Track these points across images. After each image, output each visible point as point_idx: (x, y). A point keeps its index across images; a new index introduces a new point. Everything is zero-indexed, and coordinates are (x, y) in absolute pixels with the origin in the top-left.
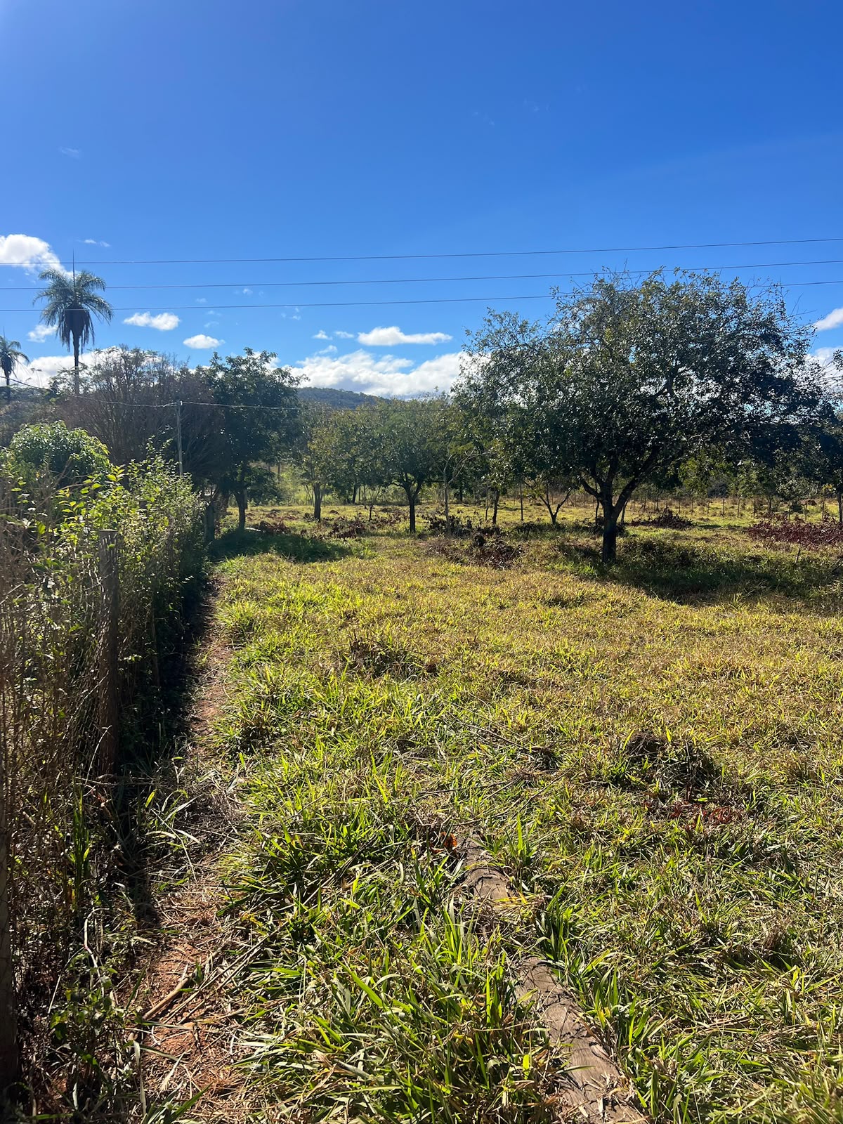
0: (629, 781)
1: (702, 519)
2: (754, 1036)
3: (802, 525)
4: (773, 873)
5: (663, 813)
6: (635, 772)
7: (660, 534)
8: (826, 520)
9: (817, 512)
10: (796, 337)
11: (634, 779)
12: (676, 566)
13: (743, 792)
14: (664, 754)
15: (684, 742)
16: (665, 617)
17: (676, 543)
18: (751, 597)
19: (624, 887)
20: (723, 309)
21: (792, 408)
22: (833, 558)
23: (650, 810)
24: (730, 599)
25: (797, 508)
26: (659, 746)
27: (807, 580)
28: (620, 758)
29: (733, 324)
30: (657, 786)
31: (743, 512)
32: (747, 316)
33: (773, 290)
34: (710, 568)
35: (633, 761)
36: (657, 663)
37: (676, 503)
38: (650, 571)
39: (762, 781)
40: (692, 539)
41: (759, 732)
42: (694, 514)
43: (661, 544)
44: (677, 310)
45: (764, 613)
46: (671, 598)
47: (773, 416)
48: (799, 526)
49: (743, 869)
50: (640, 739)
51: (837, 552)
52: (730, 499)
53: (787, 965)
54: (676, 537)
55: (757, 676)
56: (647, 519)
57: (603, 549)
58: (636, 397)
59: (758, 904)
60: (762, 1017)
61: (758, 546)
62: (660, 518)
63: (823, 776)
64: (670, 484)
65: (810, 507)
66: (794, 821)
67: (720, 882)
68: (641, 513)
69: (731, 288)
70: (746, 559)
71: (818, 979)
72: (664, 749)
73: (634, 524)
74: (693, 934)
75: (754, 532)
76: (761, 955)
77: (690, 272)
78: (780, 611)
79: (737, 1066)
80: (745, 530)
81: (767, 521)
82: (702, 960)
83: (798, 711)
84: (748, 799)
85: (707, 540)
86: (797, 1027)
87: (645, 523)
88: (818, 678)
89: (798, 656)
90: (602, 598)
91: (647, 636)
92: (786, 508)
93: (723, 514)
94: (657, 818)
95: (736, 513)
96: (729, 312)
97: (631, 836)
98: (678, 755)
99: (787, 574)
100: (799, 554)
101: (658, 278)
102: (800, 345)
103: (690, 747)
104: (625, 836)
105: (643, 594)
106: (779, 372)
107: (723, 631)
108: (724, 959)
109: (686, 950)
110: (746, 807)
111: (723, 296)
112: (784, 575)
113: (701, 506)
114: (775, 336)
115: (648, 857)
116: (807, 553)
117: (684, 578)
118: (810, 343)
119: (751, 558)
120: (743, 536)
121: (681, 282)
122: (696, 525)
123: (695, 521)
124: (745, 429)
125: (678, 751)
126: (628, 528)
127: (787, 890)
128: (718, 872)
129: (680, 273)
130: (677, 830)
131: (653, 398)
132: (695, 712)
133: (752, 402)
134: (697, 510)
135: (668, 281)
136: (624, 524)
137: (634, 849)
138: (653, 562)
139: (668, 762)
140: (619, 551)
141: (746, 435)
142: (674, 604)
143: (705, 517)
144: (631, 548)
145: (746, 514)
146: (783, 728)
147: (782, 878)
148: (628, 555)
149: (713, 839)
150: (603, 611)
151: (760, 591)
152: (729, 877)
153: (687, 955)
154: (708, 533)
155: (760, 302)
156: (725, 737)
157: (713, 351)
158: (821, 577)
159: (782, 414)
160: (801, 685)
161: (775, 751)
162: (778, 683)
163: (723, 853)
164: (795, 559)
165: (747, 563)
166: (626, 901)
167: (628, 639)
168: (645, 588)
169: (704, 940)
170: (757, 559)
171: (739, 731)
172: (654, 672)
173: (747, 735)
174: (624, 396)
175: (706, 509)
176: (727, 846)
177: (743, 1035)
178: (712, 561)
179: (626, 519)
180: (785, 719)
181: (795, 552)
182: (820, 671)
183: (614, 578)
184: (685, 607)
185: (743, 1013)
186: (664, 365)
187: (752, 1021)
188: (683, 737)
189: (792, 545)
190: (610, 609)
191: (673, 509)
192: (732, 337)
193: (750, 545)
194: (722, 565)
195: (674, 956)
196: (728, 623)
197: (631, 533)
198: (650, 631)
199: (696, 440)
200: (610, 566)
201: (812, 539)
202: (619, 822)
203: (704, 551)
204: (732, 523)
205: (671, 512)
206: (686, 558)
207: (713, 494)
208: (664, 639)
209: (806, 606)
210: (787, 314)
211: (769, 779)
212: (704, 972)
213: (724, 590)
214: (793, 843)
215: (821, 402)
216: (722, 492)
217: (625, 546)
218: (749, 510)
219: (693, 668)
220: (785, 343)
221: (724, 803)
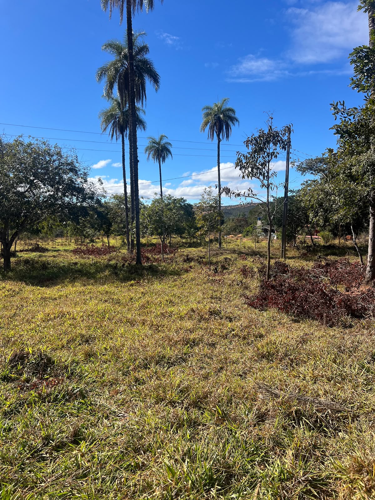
0: (11, 377)
1: (53, 247)
2: (64, 480)
3: (94, 248)
4: (77, 402)
5: (27, 389)
6: (13, 372)
7: (33, 255)
8: (103, 245)
9: (100, 242)
10: (83, 171)
11: (13, 376)
12: (40, 270)
13: (65, 368)
14: (29, 360)
15: (38, 352)
16: (34, 294)
17: (40, 259)
18: (73, 281)
19: (6, 431)
20: (52, 156)
21: (84, 200)
22: (106, 261)
23: (21, 389)
24: (64, 283)
25: (92, 241)
26: (26, 356)
27: (96, 270)
28: (6, 367)
29: (57, 162)
30: (25, 376)
31: (70, 243)
32: (63, 160)
33: (72, 150)
34: (55, 269)
35: (12, 367)
36: (29, 316)
37: (41, 241)
38: (28, 273)
39: (73, 361)
40: (48, 257)
41: (73, 340)
42: (49, 245)
43: (33, 260)
44: (30, 154)
45: (78, 287)
46: (37, 285)
47: (77, 203)
48: (93, 248)
49: (64, 404)
50: (16, 355)
51: (107, 258)
52: (65, 238)
53: (80, 442)
54: (40, 256)
55: (73, 315)
56: (27, 248)
57: (4, 264)
58: (14, 193)
59: (70, 418)
60: (67, 470)
61: (76, 258)
62: (33, 248)
63: (98, 353)
64: (36, 232)
65: (97, 240)
66: (86, 376)
67: (53, 413)
68: (24, 246)
69: (55, 147)
70: (71, 264)
71: (92, 443)
72: (28, 358)
73: (21, 251)
74: (38, 443)
75: (75, 252)
76: (69, 441)
77: (36, 138)
78: (85, 285)
79: (56, 498)
80: (72, 251)
81: (80, 247)
82: (43, 454)
83: (89, 328)
84: (67, 371)
85: (54, 256)
86: (82, 469)
87: (27, 251)
88: (98, 311)
89: (90, 303)
90: (3, 289)
91: (25, 305)
92: (88, 241)
93: (62, 245)
94: (25, 392)
95: (68, 244)
96: (55, 157)
97: (10, 405)
98: (35, 359)
99: (88, 269)
100: (93, 260)
101: (21, 139)
102: (85, 174)
103: (41, 354)
104: (7, 406)
105: (24, 285)
106: (78, 185)
107: (60, 297)
108: (53, 450)
109: (35, 452)
110: (66, 375)
111: (52, 150)
112: (87, 269)
113: (52, 242)
114: (75, 170)
115: (19, 412)
116: (96, 260)
117: (44, 275)
118: (89, 173)
119: (73, 263)
120: (70, 254)
121: (32, 142)
122: (50, 250)
123: (50, 248)
124: (66, 208)
125: (35, 357)
126: (17, 254)
127: (82, 407)
128: (53, 409)
129: (31, 138)
130: (33, 395)
131: (22, 193)
132: (46, 336)
133: (67, 197)
134: (51, 243)
135: (26, 141)
136: (16, 251)
137: (12, 411)
138: (29, 269)
139: (30, 364)
140: (12, 265)
141: (66, 211)
142: (39, 287)
143: (54, 246)
144: (18, 263)
145: (72, 244)
146: (82, 336)
147: (81, 403)
148: (17, 266)
149: (51, 394)
150: (3, 295)
151: (77, 277)
152: (58, 410)
153: (36, 454)
154: (55, 254)
155: (68, 154)
156: (58, 345)
157: (49, 174)
158: (101, 269)
159: (81, 202)
160: (92, 316)
161: (80, 347)
162: (82, 316)
163: (56, 399)
164: (91, 262)
165: (72, 265)
166: (6, 439)
167: (15, 307)
168: (25, 281)
169: (44, 444)
170: (76, 264)
171: (65, 341)
172: (27, 321)
173: (68, 342)
174: (8, 192)
175: (54, 243)
176: (57, 396)
177: (60, 482)
178: (57, 266)
179: (17, 249)
180: (84, 332)
181: (91, 259)
182: (99, 309)
183: (10, 278)
184: (43, 288)
185: (60, 471)
186: (27, 178)
187: (64, 474)
188: (37, 350)
189: (91, 256)
190: (7, 293)
191: (40, 243)
192: (56, 168)
193: (73, 258)
194: (60, 268)
195: (29, 457)
196: (62, 293)
197: (20, 256)
198: (27, 301)
199: (45, 213)
200: (8, 272)
201: (98, 253)
202: (5, 399)
203: (53, 262)
204: (66, 248)
205: (38, 245)
206: (44, 266)
207: (57, 236)
208: (33, 305)
209: (95, 282)
210: (79, 161)
211: (77, 360)
212: (44, 459)
213: (61, 279)
214: (86, 385)
215: (95, 198)
216: (61, 235)
217: (15, 262)
218: (73, 242)
219: (45, 316)
220: (79, 173)
221: (56, 376)
